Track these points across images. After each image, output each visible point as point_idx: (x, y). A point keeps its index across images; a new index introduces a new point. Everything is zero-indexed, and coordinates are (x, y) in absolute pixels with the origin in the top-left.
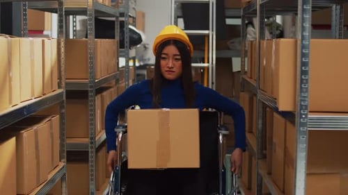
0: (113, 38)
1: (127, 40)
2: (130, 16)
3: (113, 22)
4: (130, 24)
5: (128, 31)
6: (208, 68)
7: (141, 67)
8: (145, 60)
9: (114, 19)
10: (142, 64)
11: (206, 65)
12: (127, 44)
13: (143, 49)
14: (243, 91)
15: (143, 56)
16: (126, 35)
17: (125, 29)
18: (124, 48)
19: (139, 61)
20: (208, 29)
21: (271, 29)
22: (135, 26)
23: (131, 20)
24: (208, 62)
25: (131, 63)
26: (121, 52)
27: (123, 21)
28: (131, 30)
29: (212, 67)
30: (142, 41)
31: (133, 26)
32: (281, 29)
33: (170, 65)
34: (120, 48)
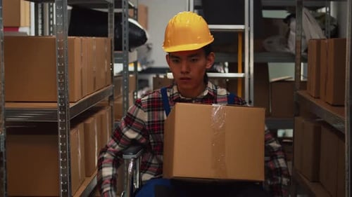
0: (106, 36)
1: (125, 38)
2: (130, 7)
3: (107, 13)
4: (130, 17)
5: (127, 26)
6: (243, 79)
7: (143, 72)
8: (148, 63)
9: (106, 10)
10: (145, 67)
11: (240, 75)
12: (125, 44)
13: (146, 50)
14: (298, 115)
15: (145, 59)
16: (123, 32)
17: (123, 23)
18: (121, 50)
19: (142, 65)
20: (243, 23)
22: (137, 20)
23: (131, 12)
24: (243, 71)
25: (131, 68)
26: (116, 55)
27: (120, 13)
28: (131, 25)
29: (249, 79)
30: (146, 39)
31: (135, 19)
34: (116, 50)
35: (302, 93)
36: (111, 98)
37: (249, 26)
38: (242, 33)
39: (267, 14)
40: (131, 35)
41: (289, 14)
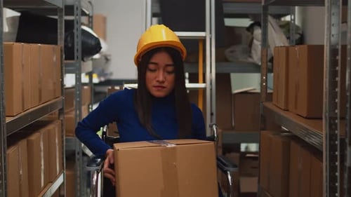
0: (56, 43)
1: (78, 46)
2: (83, 14)
3: (56, 20)
4: (84, 25)
5: (79, 32)
6: (204, 90)
7: (101, 84)
8: (106, 74)
9: (56, 17)
10: (103, 79)
11: (200, 85)
12: (78, 54)
13: (105, 61)
14: (264, 129)
15: (103, 71)
16: (76, 39)
17: (75, 31)
18: (73, 59)
19: (99, 76)
21: (289, 31)
22: (92, 28)
23: (84, 19)
24: (204, 82)
25: (85, 79)
26: (67, 65)
27: (73, 21)
28: (84, 32)
29: (211, 89)
30: (101, 48)
31: (89, 27)
32: (301, 32)
33: (161, 78)
34: (66, 59)
35: (269, 105)
36: (61, 112)
37: (211, 33)
38: (203, 40)
39: (229, 22)
40: (83, 43)
41: (252, 22)
